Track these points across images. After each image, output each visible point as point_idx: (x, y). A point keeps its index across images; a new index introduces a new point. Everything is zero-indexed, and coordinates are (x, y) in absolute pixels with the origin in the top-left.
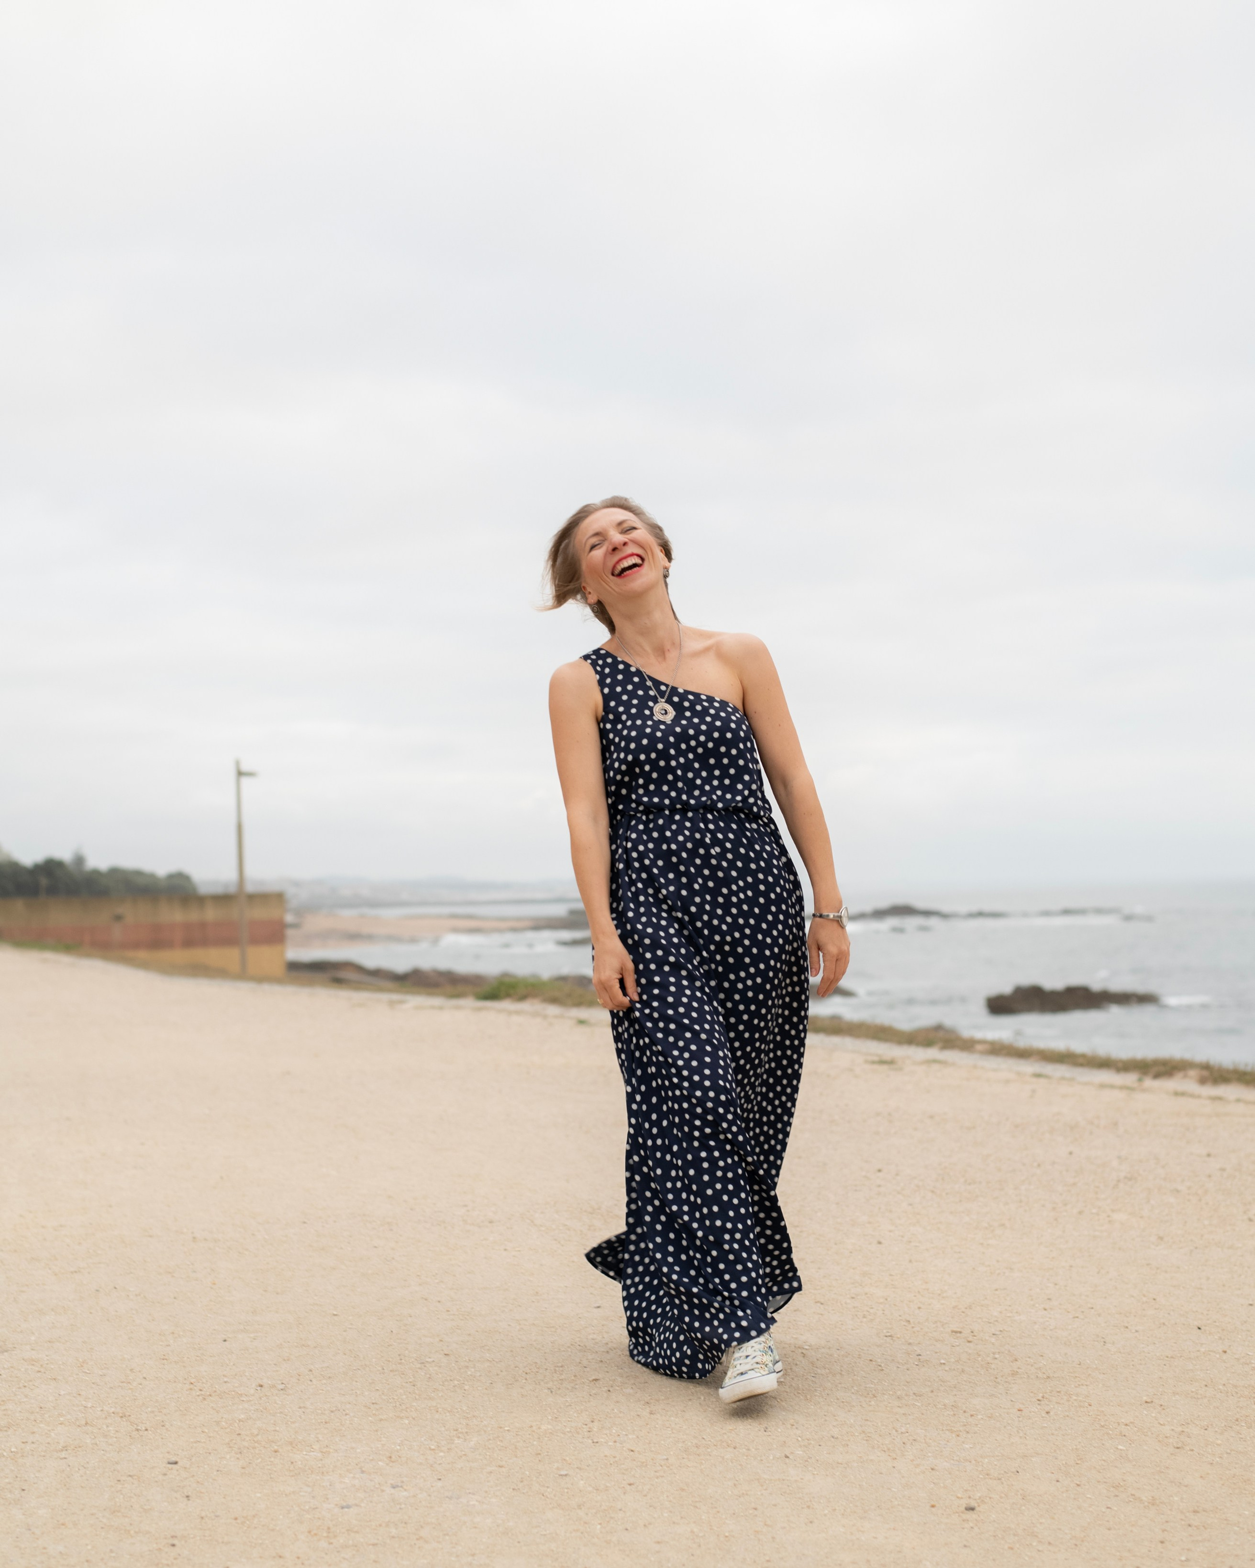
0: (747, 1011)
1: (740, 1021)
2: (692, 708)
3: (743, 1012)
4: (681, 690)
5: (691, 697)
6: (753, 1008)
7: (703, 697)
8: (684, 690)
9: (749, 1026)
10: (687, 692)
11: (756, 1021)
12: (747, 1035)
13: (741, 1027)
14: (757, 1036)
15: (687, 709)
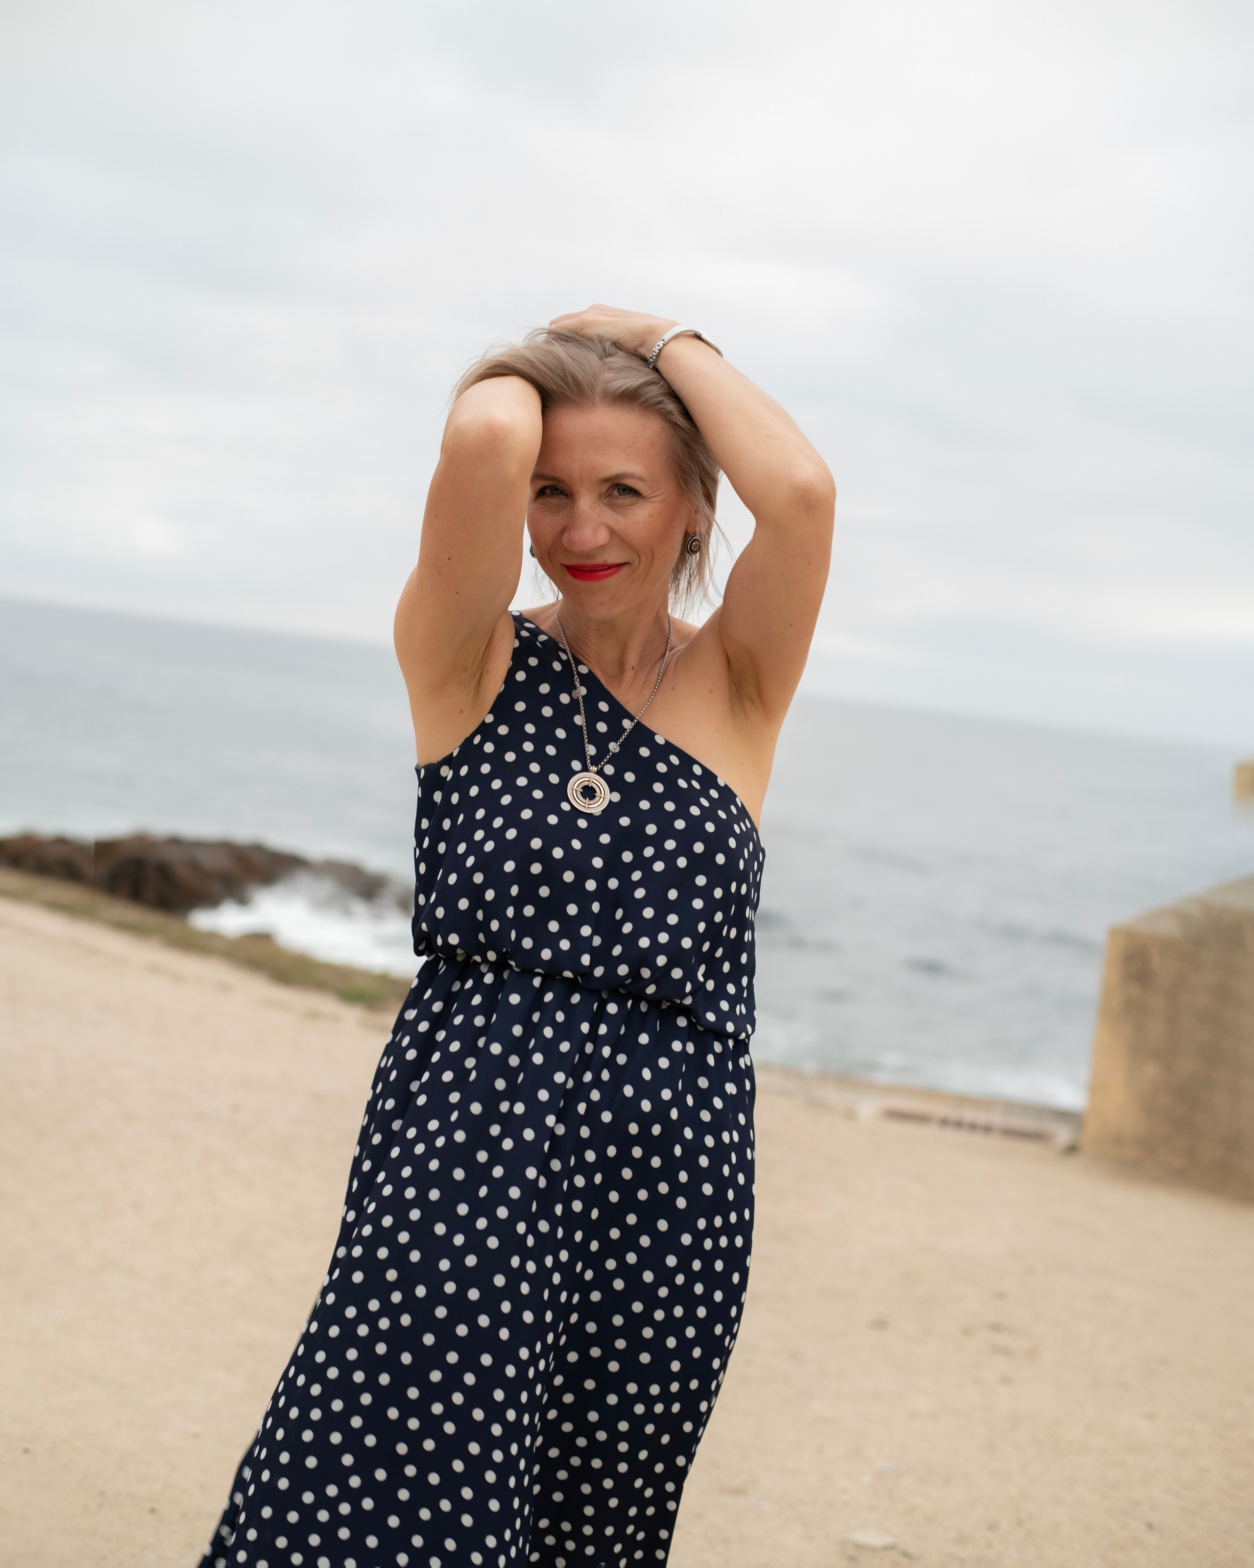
0: (630, 1457)
1: (609, 1470)
2: (668, 779)
3: (623, 1457)
4: (660, 740)
5: (674, 760)
6: (643, 1455)
7: (697, 770)
8: (666, 741)
9: (623, 1484)
10: (670, 748)
11: (639, 1483)
12: (613, 1503)
13: (608, 1484)
14: (633, 1511)
15: (660, 777)
